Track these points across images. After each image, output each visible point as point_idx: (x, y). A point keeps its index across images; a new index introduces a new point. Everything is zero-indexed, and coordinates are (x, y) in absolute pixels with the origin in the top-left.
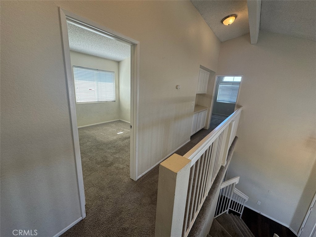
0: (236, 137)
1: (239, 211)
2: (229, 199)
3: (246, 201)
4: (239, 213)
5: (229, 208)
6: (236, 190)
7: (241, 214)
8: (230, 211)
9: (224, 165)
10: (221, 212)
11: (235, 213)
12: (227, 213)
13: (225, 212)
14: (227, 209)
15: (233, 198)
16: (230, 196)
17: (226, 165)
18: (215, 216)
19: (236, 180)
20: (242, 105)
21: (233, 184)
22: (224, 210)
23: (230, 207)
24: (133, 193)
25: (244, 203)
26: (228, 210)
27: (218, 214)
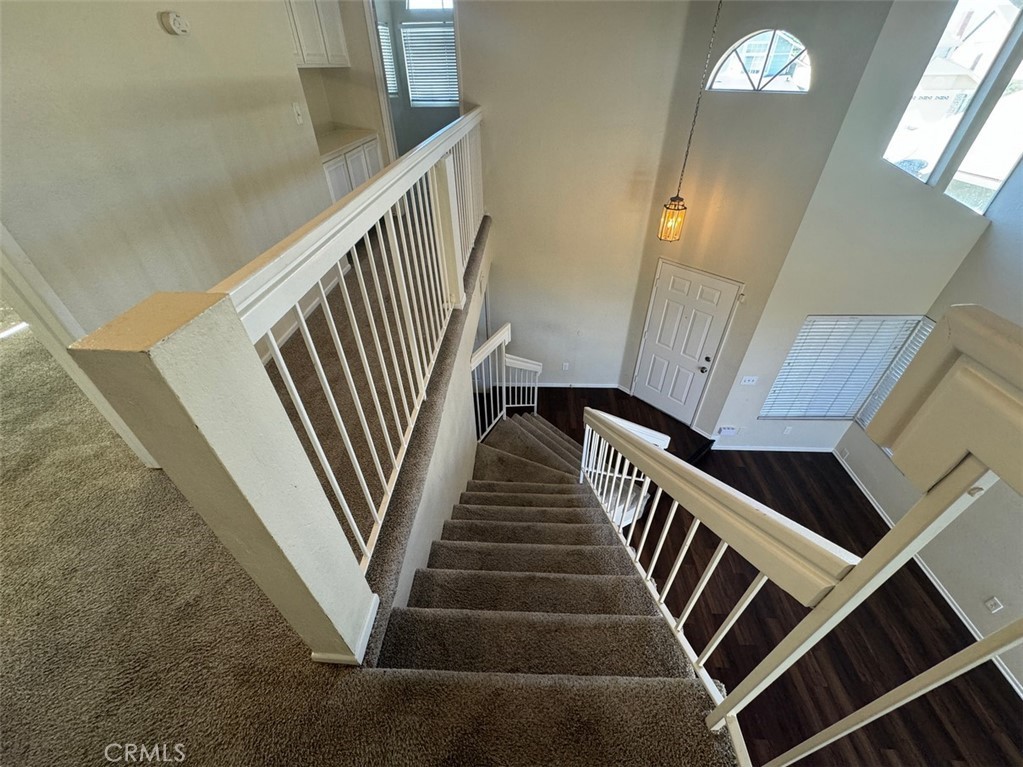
0: (486, 219)
1: (529, 403)
2: (501, 388)
3: (538, 375)
4: (531, 405)
5: (505, 406)
6: (509, 360)
7: (535, 405)
8: (510, 412)
9: (461, 306)
10: (490, 423)
11: (521, 411)
12: (505, 418)
13: (499, 416)
14: (501, 410)
15: (507, 380)
16: (500, 380)
17: (467, 305)
18: (478, 438)
19: (504, 336)
20: (479, 103)
21: (500, 347)
22: (496, 416)
23: (508, 403)
24: (180, 503)
25: (534, 381)
26: (504, 410)
27: (484, 430)
